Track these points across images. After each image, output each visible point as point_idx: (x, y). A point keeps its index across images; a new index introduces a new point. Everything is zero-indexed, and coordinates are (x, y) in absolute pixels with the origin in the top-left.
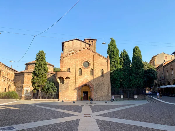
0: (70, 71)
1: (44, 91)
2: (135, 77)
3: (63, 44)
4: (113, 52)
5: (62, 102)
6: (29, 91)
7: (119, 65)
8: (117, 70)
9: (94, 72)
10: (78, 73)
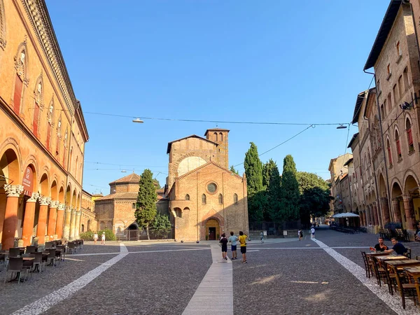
0: (189, 199)
1: (153, 228)
2: (287, 204)
3: (170, 145)
4: (253, 165)
5: (182, 242)
6: (122, 229)
7: (261, 185)
8: (259, 194)
9: (224, 198)
10: (200, 201)
